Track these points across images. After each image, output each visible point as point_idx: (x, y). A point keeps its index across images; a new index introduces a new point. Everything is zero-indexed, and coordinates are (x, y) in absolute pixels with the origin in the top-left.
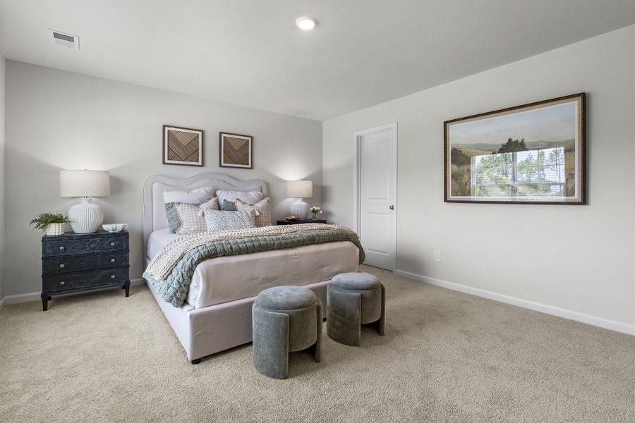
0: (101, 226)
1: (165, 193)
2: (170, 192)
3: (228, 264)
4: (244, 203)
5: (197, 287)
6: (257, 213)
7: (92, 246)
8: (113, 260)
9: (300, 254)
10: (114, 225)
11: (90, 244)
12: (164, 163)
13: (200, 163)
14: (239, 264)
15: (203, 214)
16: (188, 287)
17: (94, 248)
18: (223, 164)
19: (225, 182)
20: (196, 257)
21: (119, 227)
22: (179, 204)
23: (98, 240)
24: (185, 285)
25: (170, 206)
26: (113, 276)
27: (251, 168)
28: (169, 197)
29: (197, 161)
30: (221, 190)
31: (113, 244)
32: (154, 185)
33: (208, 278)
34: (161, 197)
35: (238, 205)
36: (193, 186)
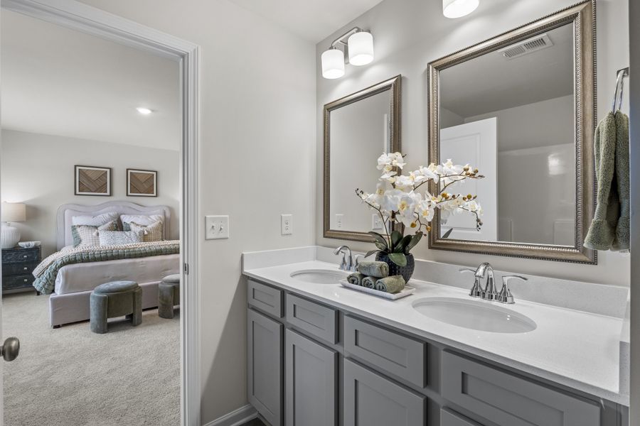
0: (17, 243)
1: (73, 218)
2: (77, 217)
3: (84, 268)
4: (137, 225)
5: (59, 282)
6: (146, 233)
7: (9, 258)
8: (26, 268)
9: (147, 262)
10: (27, 243)
11: (7, 256)
12: (75, 194)
13: (108, 193)
14: (92, 267)
15: (98, 234)
16: (54, 282)
17: (10, 260)
18: (129, 194)
19: (130, 208)
20: (59, 264)
21: (32, 244)
22: (80, 226)
23: (13, 254)
24: (51, 281)
25: (74, 228)
26: (26, 280)
27: (156, 196)
28: (77, 221)
29: (106, 192)
30: (125, 214)
31: (25, 256)
32: (66, 212)
33: (66, 276)
34: (71, 220)
35: (132, 226)
36: (100, 211)
